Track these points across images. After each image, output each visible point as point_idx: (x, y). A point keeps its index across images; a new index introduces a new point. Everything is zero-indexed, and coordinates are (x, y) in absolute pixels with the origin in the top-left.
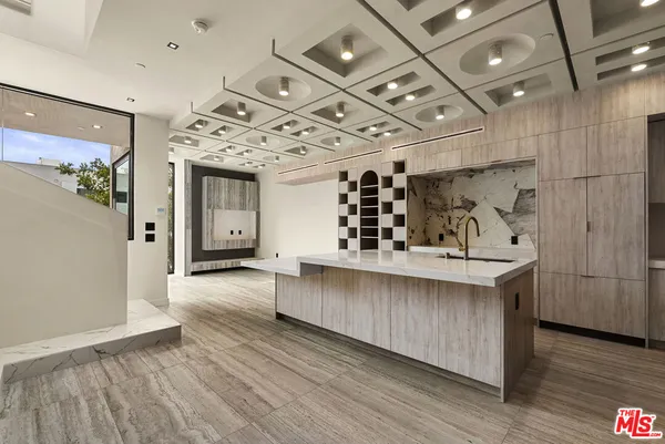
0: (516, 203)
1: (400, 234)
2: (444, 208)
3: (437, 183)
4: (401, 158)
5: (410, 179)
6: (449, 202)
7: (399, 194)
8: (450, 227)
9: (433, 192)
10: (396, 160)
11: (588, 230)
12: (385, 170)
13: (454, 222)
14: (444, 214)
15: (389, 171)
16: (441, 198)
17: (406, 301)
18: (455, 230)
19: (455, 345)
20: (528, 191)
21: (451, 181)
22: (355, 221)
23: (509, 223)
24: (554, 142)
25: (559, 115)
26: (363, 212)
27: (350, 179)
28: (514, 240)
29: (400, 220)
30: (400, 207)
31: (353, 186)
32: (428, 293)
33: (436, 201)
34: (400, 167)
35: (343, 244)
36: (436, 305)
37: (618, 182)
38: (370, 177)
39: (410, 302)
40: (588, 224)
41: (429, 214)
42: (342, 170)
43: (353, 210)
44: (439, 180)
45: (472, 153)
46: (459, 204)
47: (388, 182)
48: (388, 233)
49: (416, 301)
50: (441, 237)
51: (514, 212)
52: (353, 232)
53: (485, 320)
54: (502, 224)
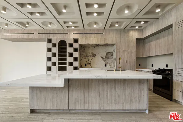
0: (106, 56)
1: (76, 64)
2: (87, 56)
3: (84, 48)
4: (76, 37)
5: (80, 45)
6: (88, 54)
7: (76, 50)
8: (88, 62)
9: (83, 51)
10: (74, 38)
11: (126, 62)
12: (69, 41)
13: (90, 60)
14: (87, 58)
15: (72, 41)
16: (85, 53)
17: (115, 89)
18: (90, 63)
19: (134, 100)
20: (109, 53)
21: (89, 48)
22: (55, 59)
23: (104, 61)
24: (120, 40)
25: (121, 34)
26: (59, 56)
27: (53, 42)
28: (106, 65)
29: (75, 59)
30: (76, 55)
31: (54, 45)
32: (124, 84)
33: (84, 54)
34: (76, 41)
35: (49, 69)
36: (127, 88)
37: (131, 51)
38: (62, 43)
39: (117, 89)
40: (126, 61)
41: (82, 58)
42: (49, 38)
43: (54, 55)
44: (85, 47)
45: (100, 40)
46: (91, 55)
47: (71, 45)
48: (71, 64)
49: (119, 88)
50: (86, 65)
51: (106, 58)
52: (54, 64)
53: (143, 90)
54: (103, 61)
